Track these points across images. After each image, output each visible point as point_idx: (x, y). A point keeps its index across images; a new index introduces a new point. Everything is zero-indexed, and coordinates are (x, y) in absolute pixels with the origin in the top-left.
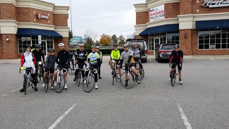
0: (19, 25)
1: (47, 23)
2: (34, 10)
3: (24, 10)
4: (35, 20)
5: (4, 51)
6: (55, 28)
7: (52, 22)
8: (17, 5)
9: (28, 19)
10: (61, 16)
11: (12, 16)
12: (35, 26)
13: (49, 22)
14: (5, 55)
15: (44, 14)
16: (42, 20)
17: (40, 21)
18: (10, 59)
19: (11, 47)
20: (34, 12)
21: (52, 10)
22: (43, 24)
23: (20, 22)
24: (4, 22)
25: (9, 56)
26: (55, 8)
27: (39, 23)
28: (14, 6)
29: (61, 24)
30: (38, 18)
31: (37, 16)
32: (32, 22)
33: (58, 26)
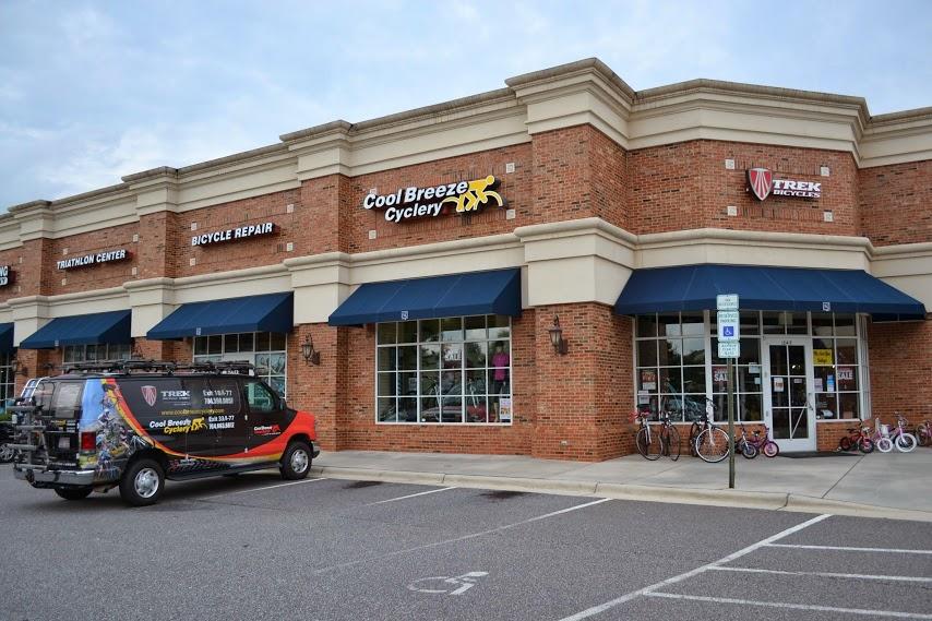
0: (640, 253)
1: (815, 225)
2: (725, 149)
3: (671, 160)
4: (732, 211)
5: (542, 408)
6: (871, 257)
7: (850, 219)
8: (629, 140)
9: (687, 209)
10: (911, 173)
11: (587, 198)
12: (731, 248)
13: (828, 217)
14: (542, 430)
15: (796, 171)
16: (783, 210)
17: (768, 213)
18: (570, 458)
19: (574, 386)
20: (730, 164)
21: (852, 138)
22: (790, 231)
23: (644, 232)
24: (544, 237)
25: (564, 442)
26: (870, 132)
27: (762, 229)
28: (613, 142)
29: (910, 228)
30: (751, 195)
31: (748, 184)
32: (714, 226)
33: (896, 242)
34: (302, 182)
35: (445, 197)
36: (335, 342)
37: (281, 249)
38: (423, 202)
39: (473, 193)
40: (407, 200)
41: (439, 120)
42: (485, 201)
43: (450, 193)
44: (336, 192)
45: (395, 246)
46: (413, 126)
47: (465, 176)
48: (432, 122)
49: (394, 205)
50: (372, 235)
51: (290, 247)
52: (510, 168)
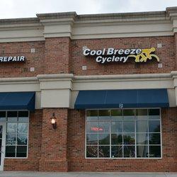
34: (46, 38)
35: (129, 54)
36: (66, 118)
37: (26, 70)
38: (117, 55)
39: (144, 54)
40: (108, 53)
41: (124, 20)
42: (150, 58)
43: (132, 53)
44: (68, 45)
45: (98, 74)
46: (110, 21)
47: (136, 46)
48: (121, 20)
49: (101, 55)
50: (84, 68)
51: (32, 69)
52: (159, 46)
